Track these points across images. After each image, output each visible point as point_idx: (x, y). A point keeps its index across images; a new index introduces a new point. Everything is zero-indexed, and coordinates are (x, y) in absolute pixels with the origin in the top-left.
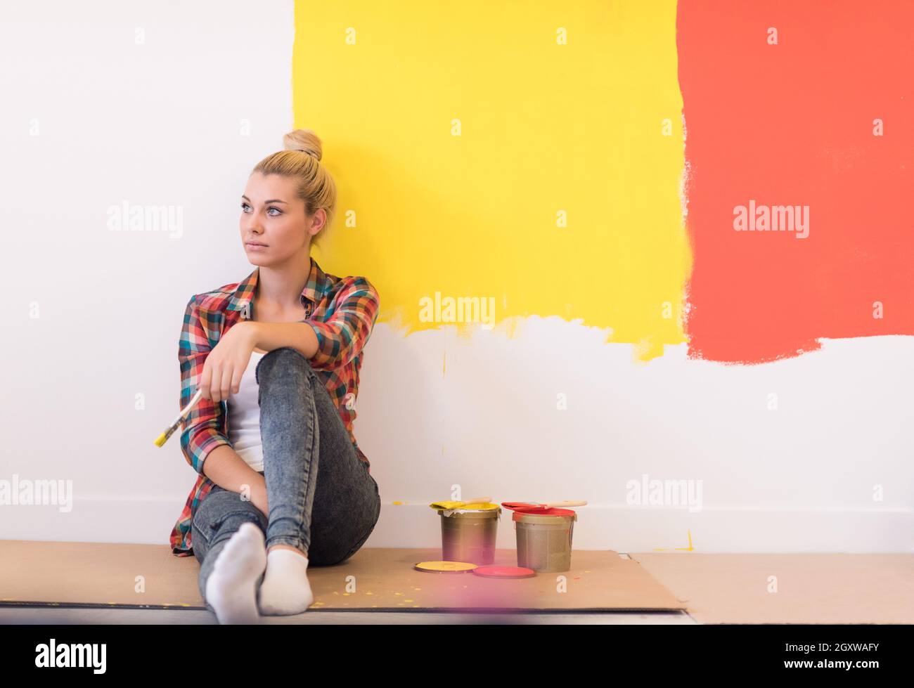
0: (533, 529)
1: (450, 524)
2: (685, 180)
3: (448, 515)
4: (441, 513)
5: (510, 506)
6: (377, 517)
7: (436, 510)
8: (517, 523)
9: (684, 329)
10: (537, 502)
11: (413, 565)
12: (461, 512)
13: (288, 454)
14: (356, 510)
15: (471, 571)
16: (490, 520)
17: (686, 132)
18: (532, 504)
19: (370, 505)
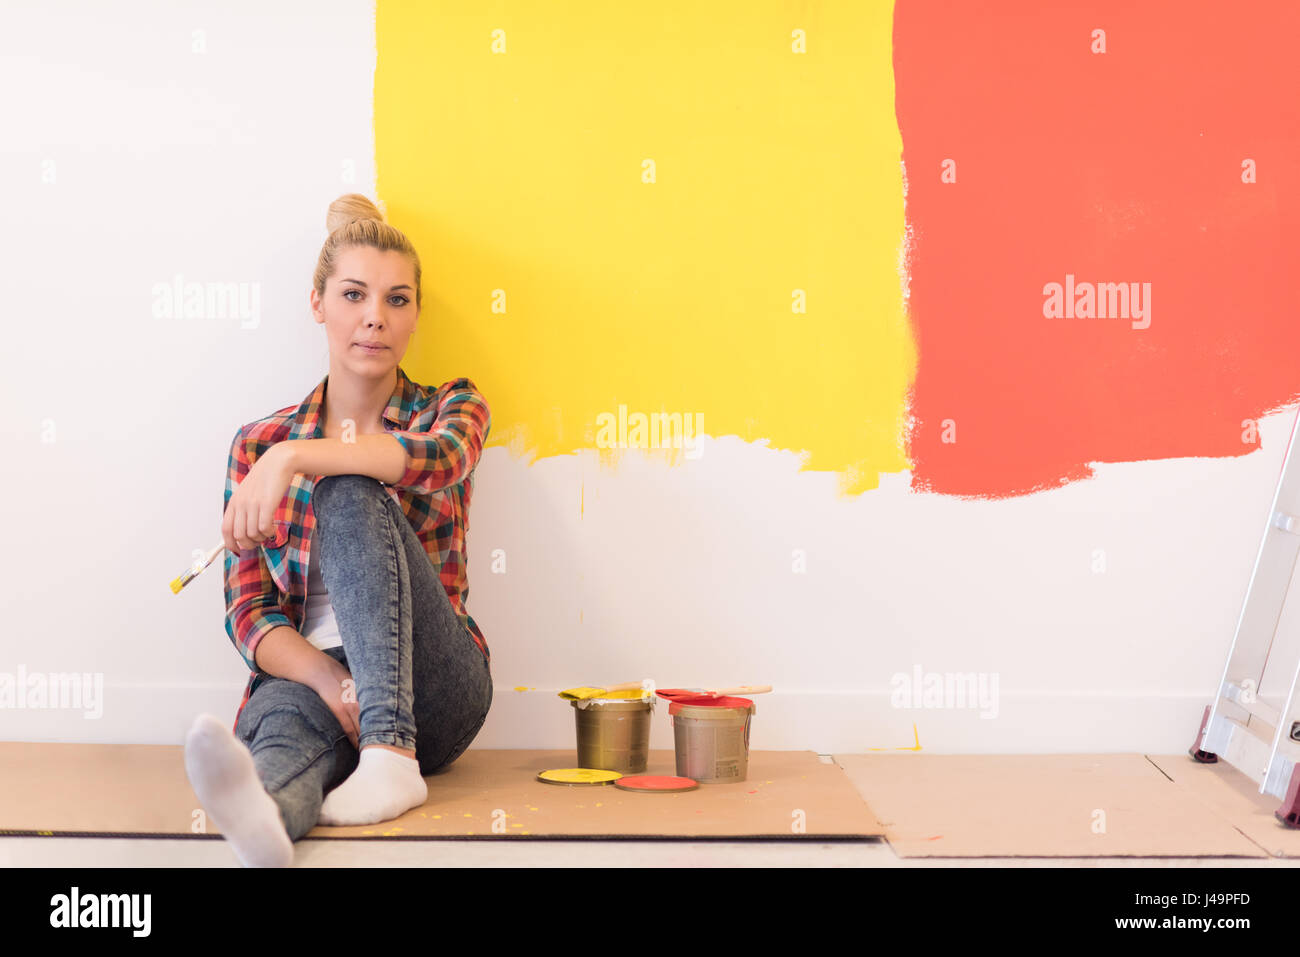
0: (694, 725)
1: (586, 719)
2: (905, 250)
3: (583, 706)
4: (574, 704)
5: (667, 695)
6: (489, 703)
7: (568, 701)
8: (674, 717)
9: (907, 452)
10: (702, 688)
11: (535, 774)
12: (601, 702)
13: (367, 616)
14: (458, 690)
15: (611, 782)
16: (640, 713)
17: (907, 185)
18: (696, 691)
19: (477, 684)
